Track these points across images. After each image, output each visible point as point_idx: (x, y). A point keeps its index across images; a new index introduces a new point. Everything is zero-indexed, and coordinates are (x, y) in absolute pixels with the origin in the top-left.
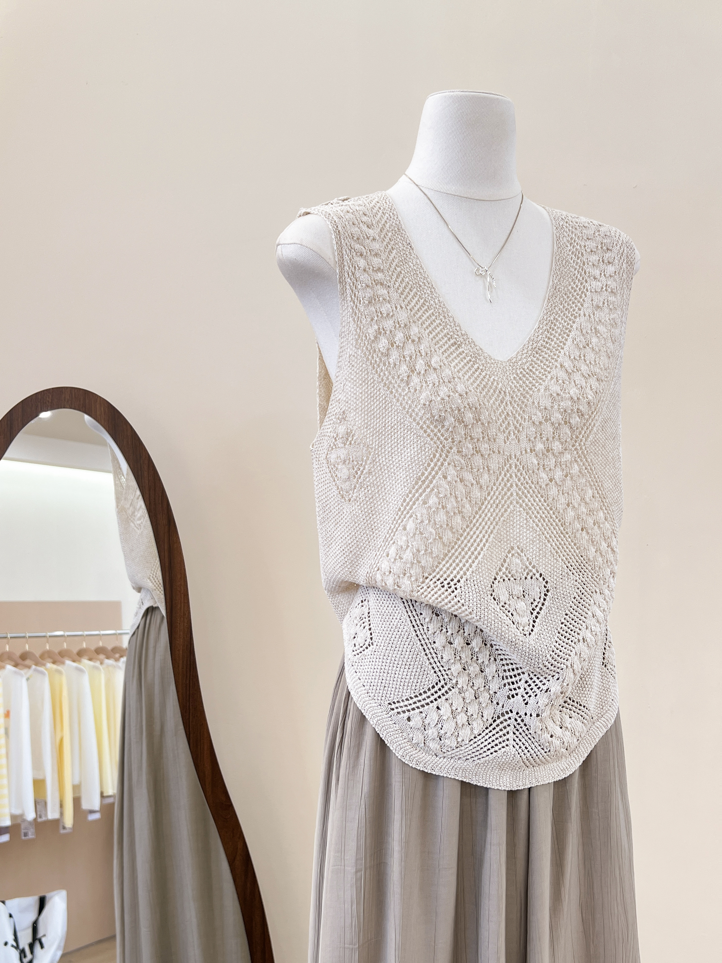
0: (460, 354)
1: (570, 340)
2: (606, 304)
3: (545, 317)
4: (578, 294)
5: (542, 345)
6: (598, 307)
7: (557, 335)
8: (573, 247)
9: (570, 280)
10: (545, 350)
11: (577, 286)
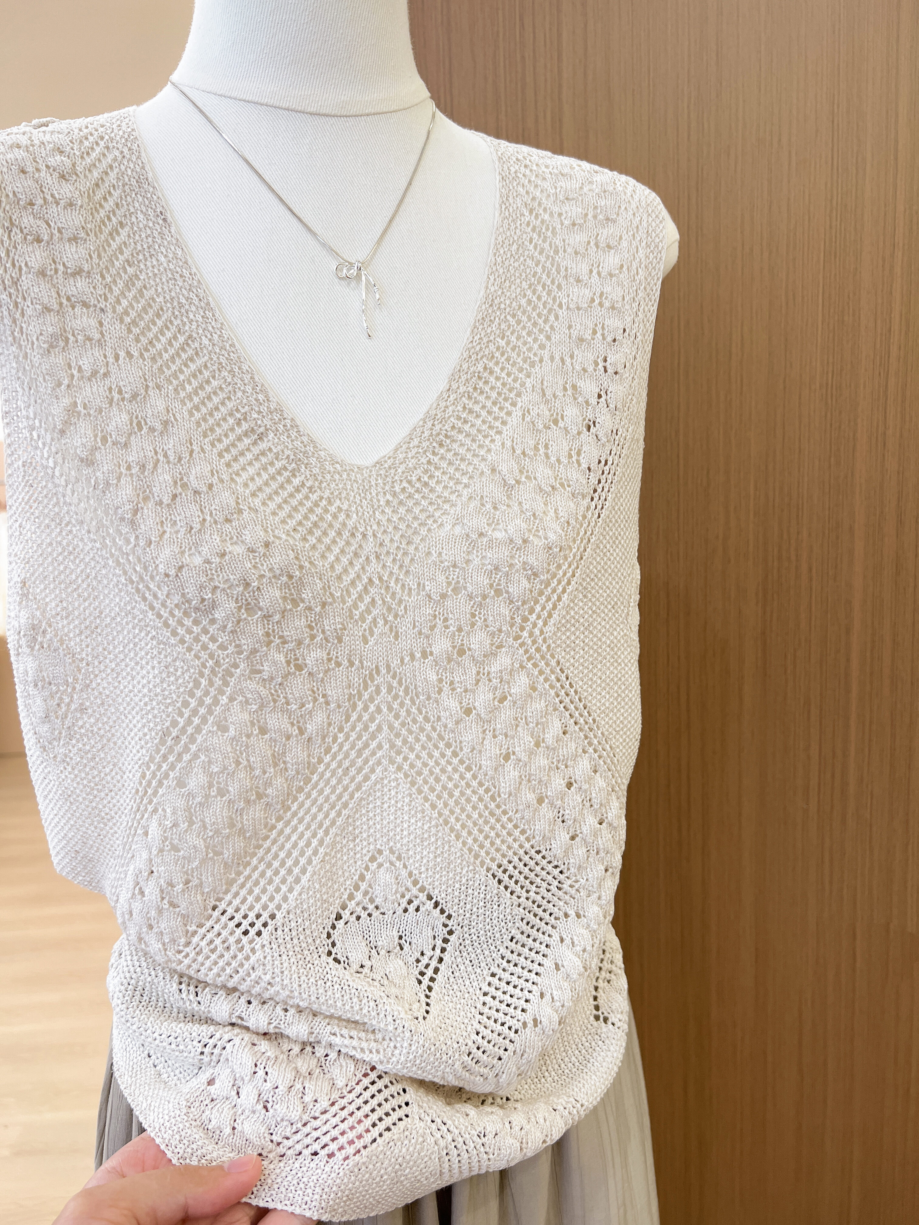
0: (263, 453)
1: (517, 413)
2: (599, 335)
3: (465, 366)
4: (539, 315)
5: (453, 427)
6: (581, 340)
7: (489, 404)
8: (536, 217)
9: (525, 285)
10: (461, 437)
11: (539, 298)
